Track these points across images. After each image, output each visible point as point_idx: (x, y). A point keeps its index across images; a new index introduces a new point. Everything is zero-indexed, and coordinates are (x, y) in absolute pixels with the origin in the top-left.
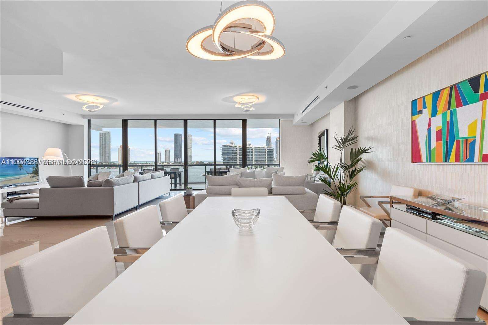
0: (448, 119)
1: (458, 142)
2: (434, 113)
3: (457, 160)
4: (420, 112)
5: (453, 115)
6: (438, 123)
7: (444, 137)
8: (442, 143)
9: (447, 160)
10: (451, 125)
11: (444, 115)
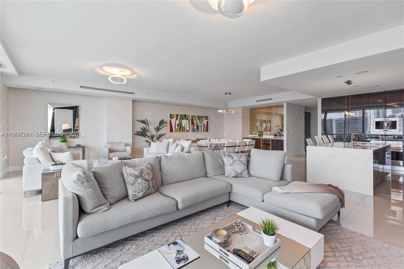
0: (180, 122)
1: (182, 127)
2: (177, 119)
3: (182, 131)
4: (173, 118)
5: (181, 121)
6: (178, 122)
7: (179, 125)
8: (179, 127)
9: (180, 131)
10: (181, 123)
11: (179, 121)
